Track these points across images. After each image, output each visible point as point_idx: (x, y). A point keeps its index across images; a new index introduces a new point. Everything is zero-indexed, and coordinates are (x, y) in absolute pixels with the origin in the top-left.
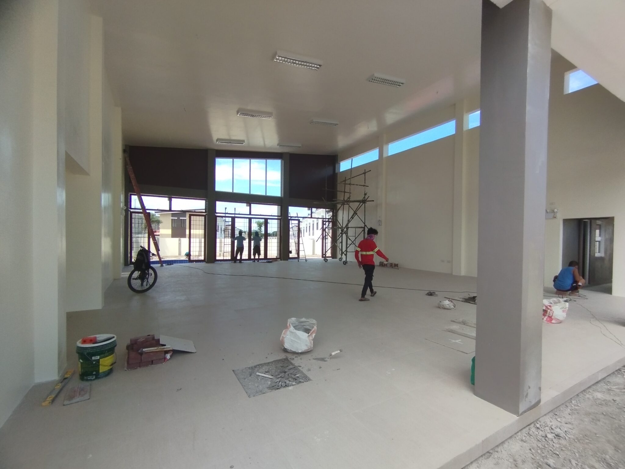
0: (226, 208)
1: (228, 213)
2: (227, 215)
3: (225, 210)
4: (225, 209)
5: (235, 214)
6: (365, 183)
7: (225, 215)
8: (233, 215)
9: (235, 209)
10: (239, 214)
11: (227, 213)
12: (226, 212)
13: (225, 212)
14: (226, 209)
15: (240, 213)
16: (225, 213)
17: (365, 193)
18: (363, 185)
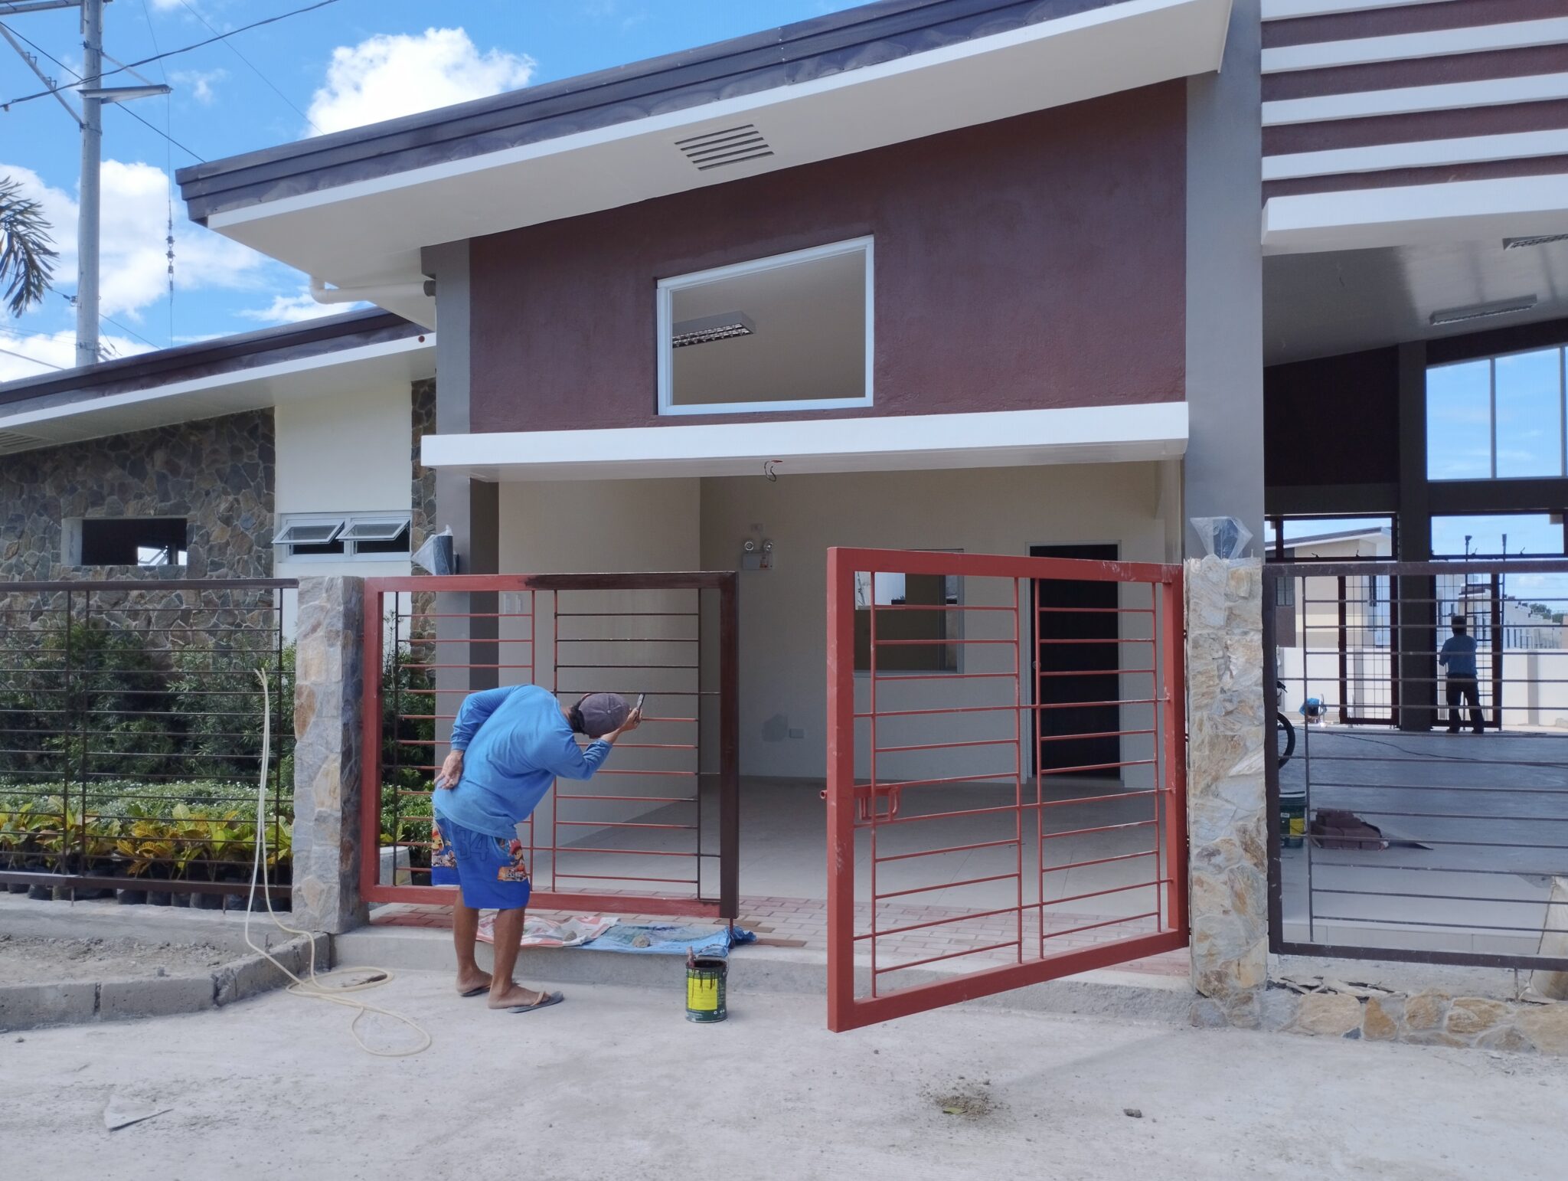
0: (1468, 538)
1: (1477, 553)
2: (1473, 562)
3: (1467, 544)
4: (1464, 541)
5: (1504, 556)
8: (1498, 562)
11: (1474, 556)
12: (1469, 553)
13: (1464, 553)
14: (1470, 540)
16: (1466, 557)
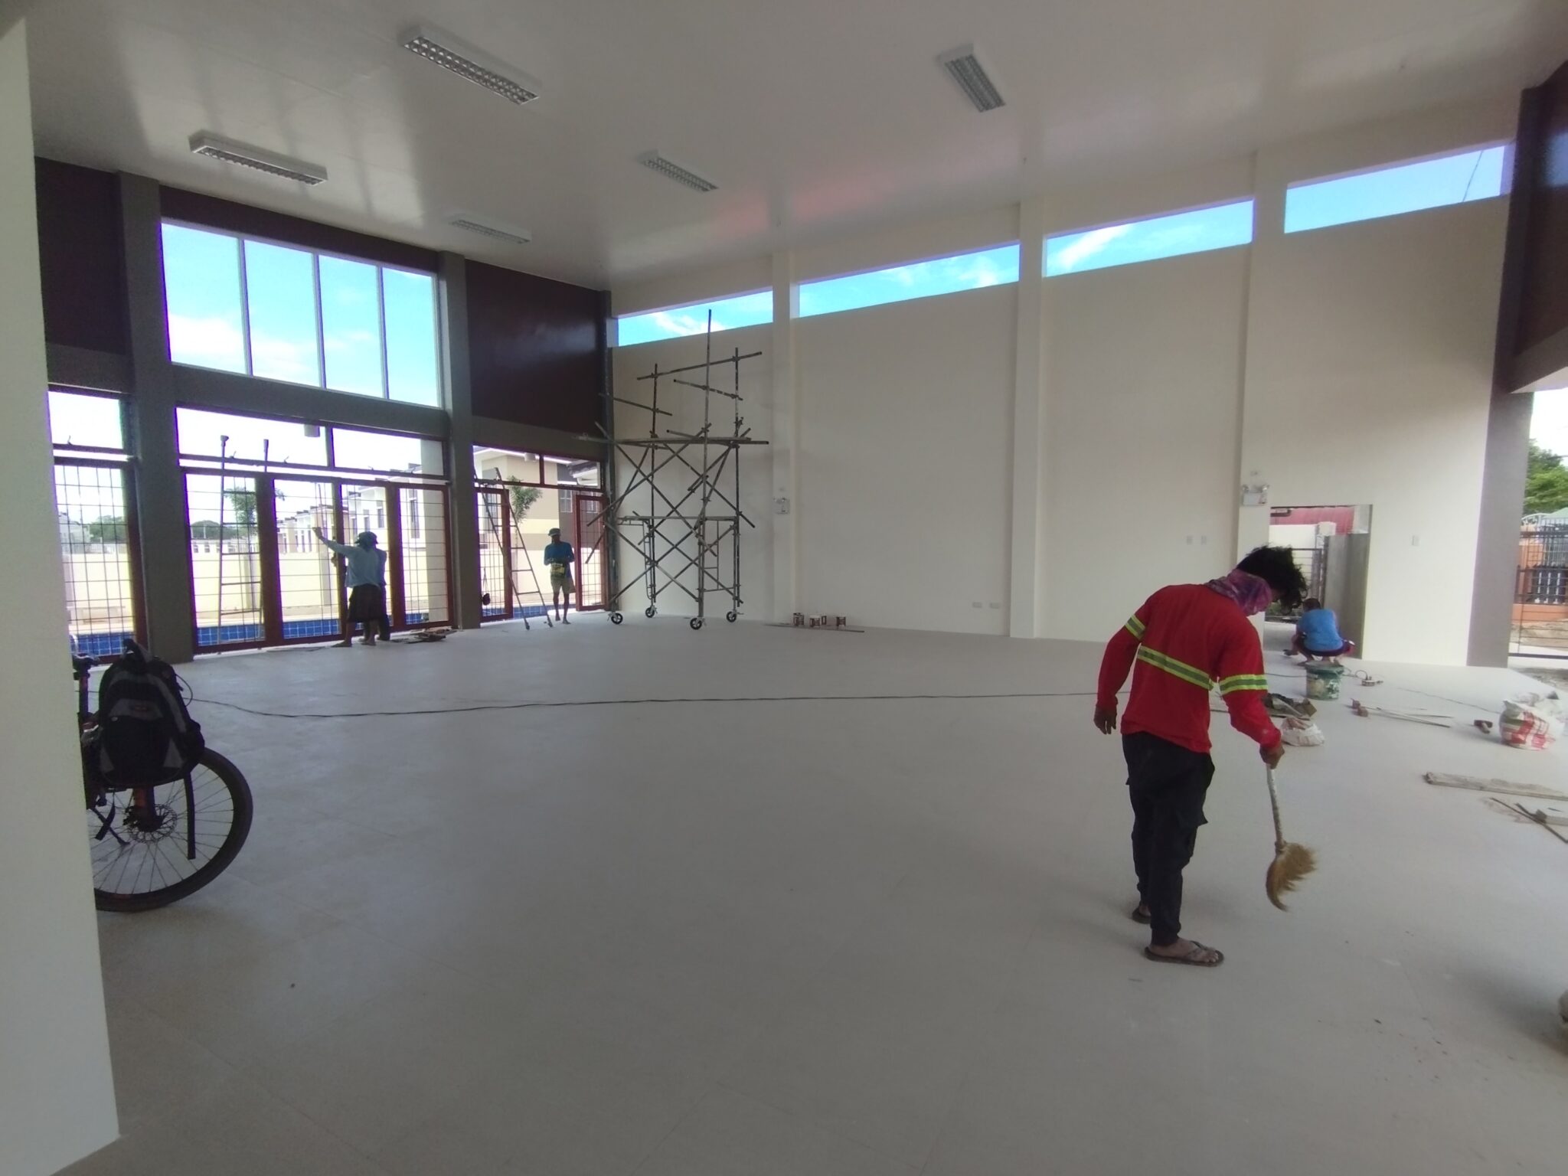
0: (225, 439)
1: (236, 457)
2: (229, 466)
3: (224, 445)
4: (220, 442)
5: (270, 463)
6: (737, 388)
7: (223, 467)
8: (261, 469)
9: (267, 442)
10: (285, 465)
13: (220, 455)
14: (227, 442)
15: (288, 461)
16: (223, 460)
17: (737, 418)
18: (730, 393)
